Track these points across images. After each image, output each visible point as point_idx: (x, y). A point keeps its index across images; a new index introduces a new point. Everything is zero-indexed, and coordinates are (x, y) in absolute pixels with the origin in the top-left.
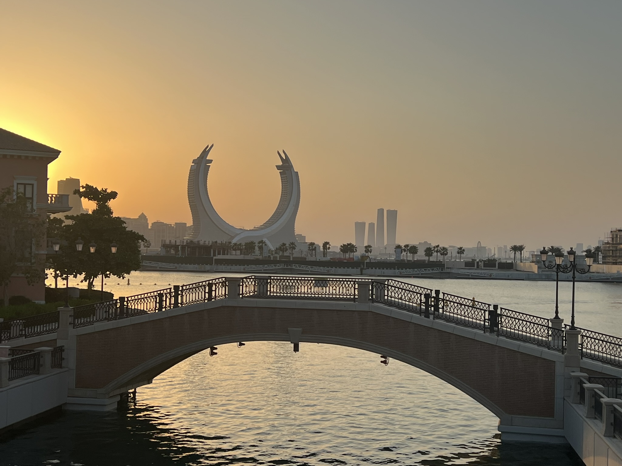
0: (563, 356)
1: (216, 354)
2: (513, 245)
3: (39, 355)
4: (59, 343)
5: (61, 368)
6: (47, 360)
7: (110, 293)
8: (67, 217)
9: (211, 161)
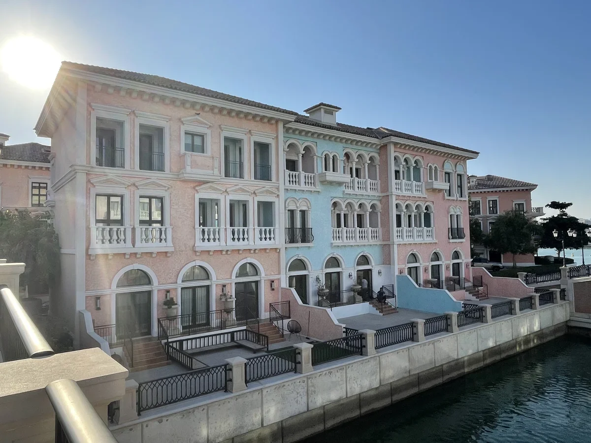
3: (553, 293)
5: (565, 300)
6: (558, 295)
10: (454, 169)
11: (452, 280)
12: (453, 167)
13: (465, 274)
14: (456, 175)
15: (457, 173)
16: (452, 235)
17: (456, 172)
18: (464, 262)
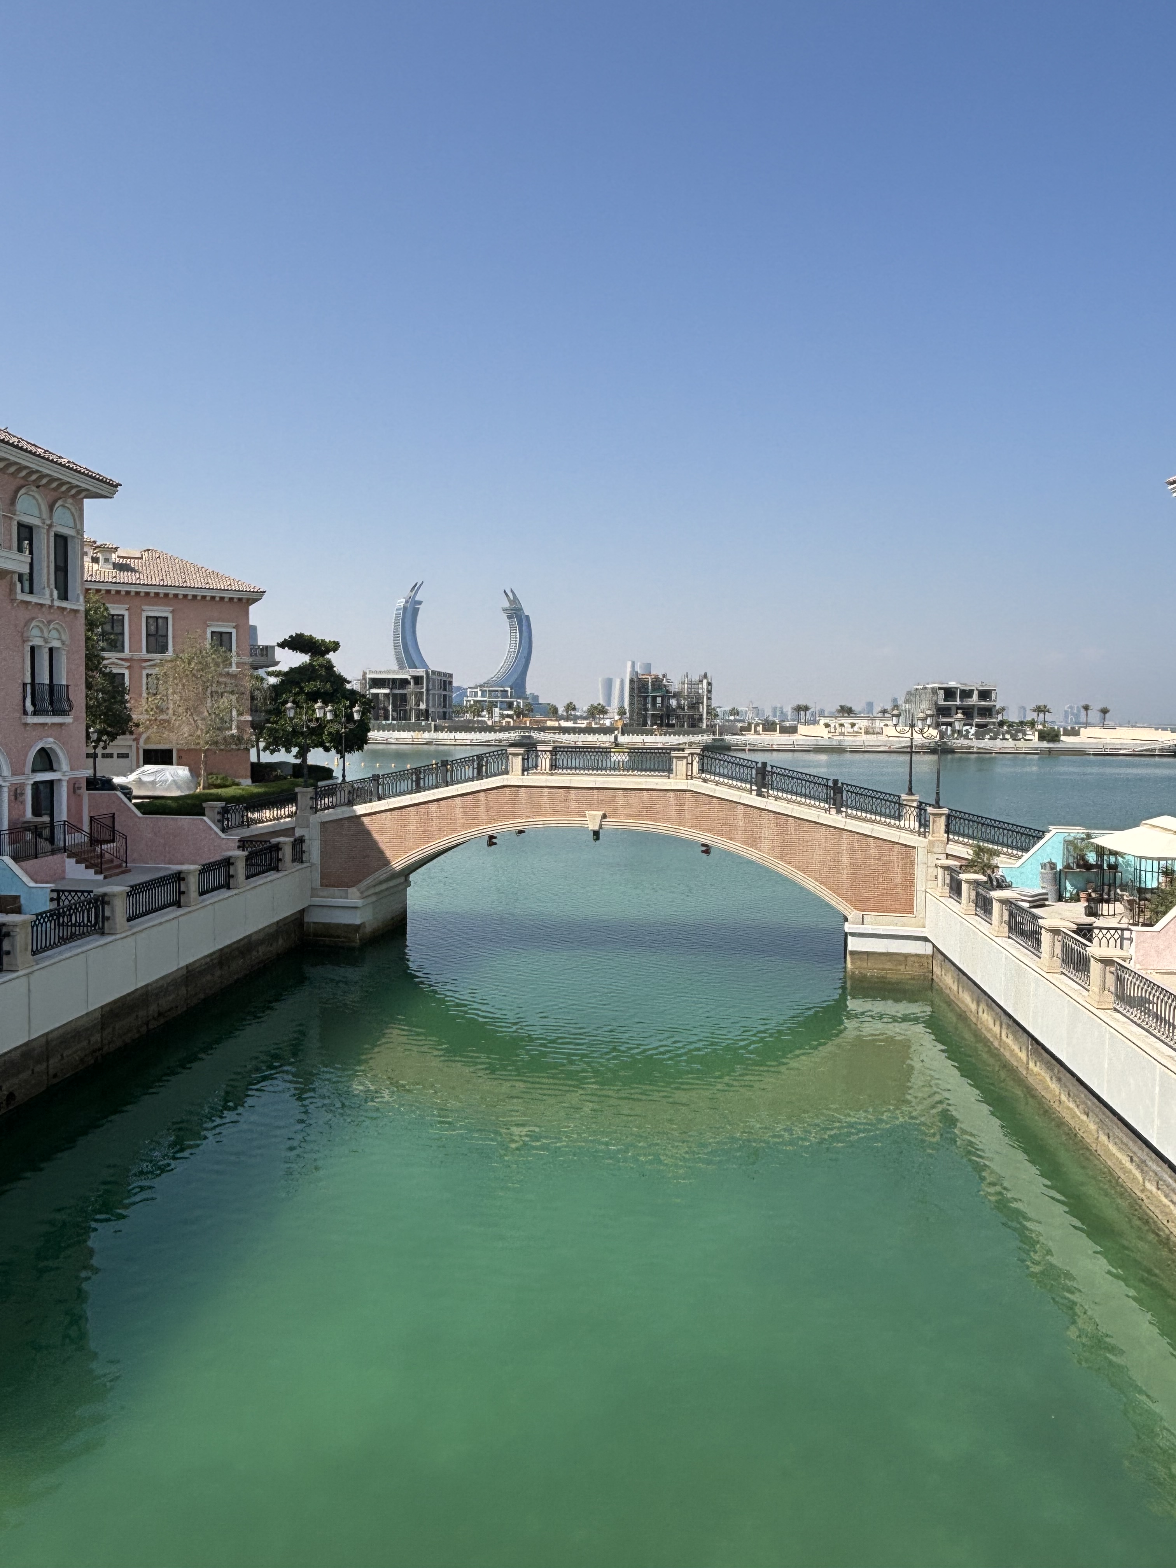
0: (927, 840)
1: (495, 844)
2: (795, 705)
3: (277, 847)
4: (298, 833)
5: (302, 862)
6: (287, 853)
7: (329, 768)
8: (270, 674)
9: (420, 603)
10: (45, 515)
11: (27, 829)
12: (45, 508)
13: (69, 810)
14: (52, 534)
15: (54, 529)
16: (33, 703)
17: (50, 526)
18: (67, 778)
